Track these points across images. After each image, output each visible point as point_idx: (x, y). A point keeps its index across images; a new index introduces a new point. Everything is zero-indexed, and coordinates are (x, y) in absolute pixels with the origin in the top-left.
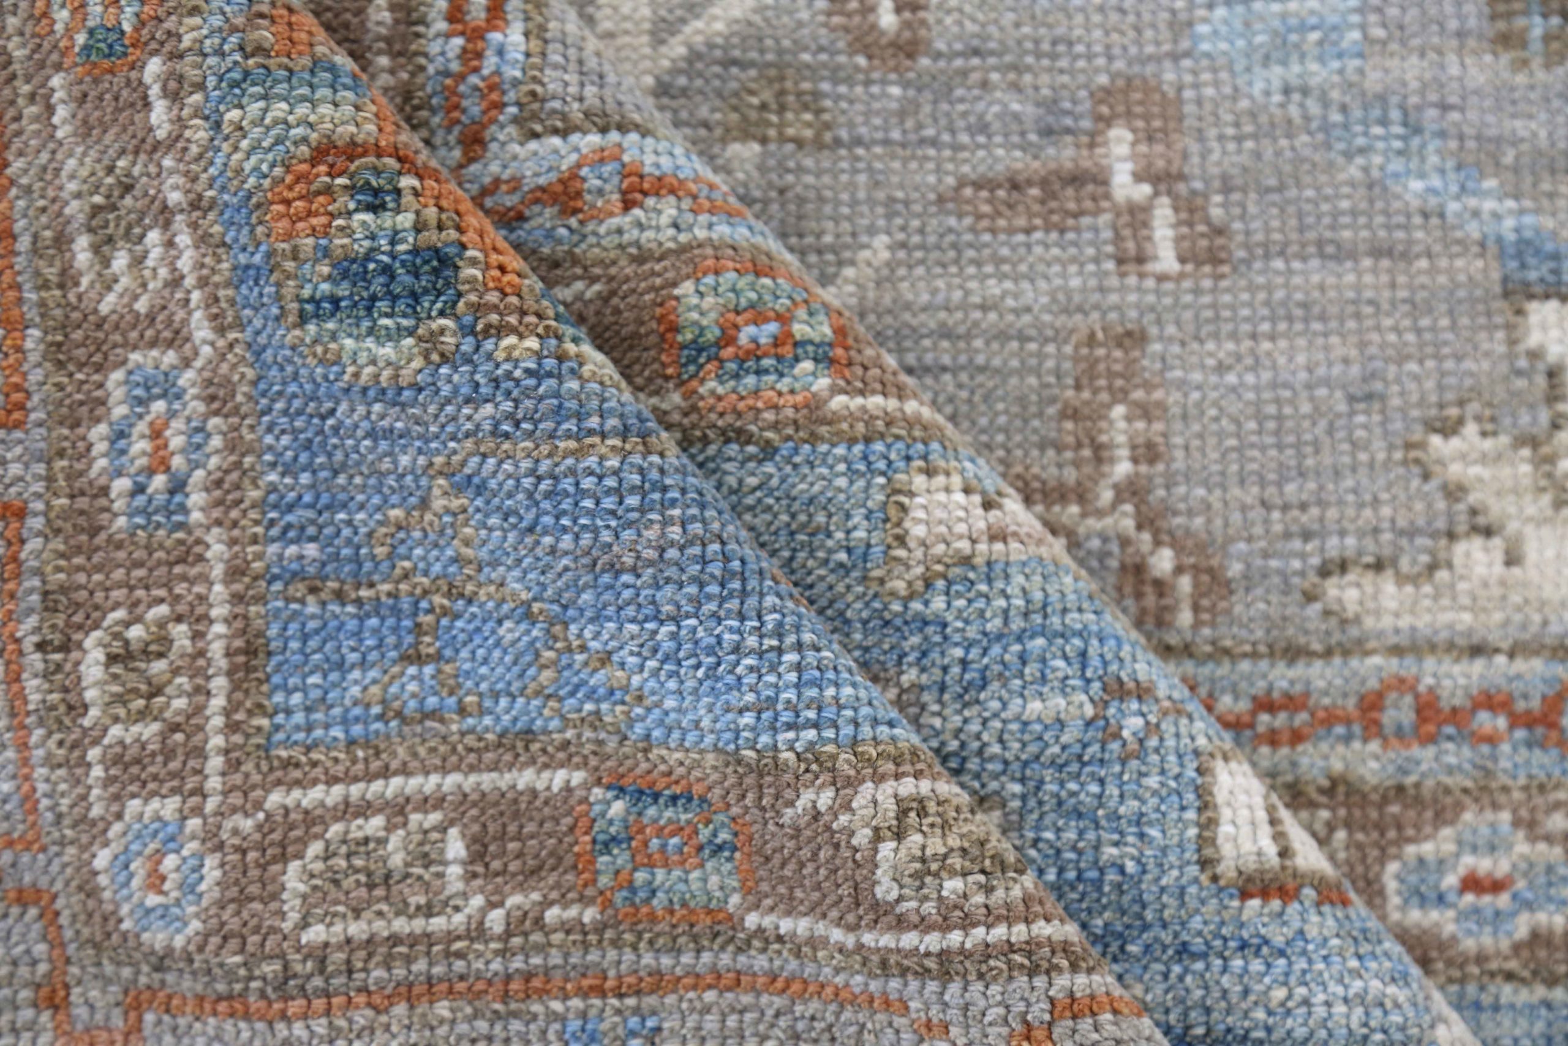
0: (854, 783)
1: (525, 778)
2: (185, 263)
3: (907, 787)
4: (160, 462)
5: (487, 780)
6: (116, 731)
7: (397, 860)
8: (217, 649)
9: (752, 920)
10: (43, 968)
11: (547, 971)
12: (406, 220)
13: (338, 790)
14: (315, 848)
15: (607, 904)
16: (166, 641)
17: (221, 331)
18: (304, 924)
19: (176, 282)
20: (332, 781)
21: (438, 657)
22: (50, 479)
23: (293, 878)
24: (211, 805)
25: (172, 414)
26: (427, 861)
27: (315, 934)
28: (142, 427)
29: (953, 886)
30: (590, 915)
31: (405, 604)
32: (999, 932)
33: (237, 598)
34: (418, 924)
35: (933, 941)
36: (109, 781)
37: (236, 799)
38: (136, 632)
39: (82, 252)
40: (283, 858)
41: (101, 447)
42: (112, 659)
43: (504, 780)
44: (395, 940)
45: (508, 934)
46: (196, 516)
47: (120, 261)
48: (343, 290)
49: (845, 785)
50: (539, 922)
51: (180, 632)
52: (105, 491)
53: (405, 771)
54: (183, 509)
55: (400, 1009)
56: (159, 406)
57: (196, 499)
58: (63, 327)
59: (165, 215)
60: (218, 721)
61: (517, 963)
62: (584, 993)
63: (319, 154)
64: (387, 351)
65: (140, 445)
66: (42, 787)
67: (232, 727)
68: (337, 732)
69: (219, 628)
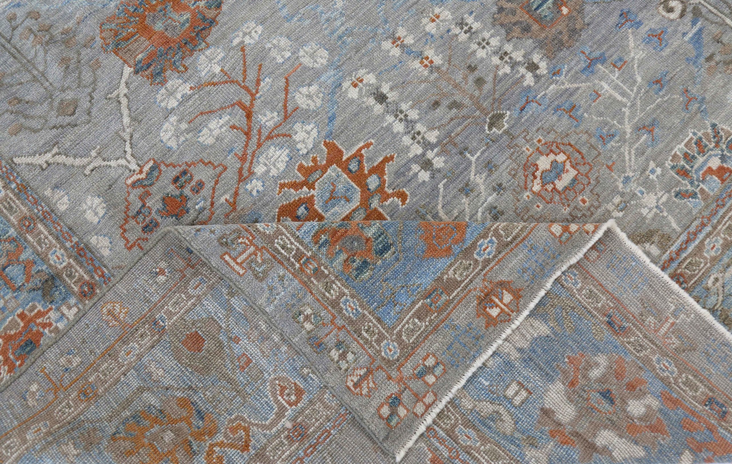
0: (447, 272)
1: (417, 306)
2: (339, 285)
3: (453, 269)
4: (352, 309)
5: (413, 311)
6: (373, 339)
7: (412, 327)
8: (375, 322)
9: (451, 298)
10: (386, 375)
11: (437, 323)
12: (358, 261)
13: (400, 326)
14: (403, 333)
15: (436, 311)
16: (370, 326)
17: (348, 289)
18: (409, 341)
19: (339, 288)
20: (399, 325)
21: (397, 303)
22: (344, 320)
23: (404, 338)
24: (389, 338)
25: (350, 303)
26: (415, 324)
27: (411, 341)
28: (348, 307)
29: (465, 274)
30: (436, 314)
31: (390, 300)
32: (473, 274)
33: (372, 315)
34: (420, 331)
35: (468, 280)
36: (377, 344)
37: (391, 335)
38: (366, 328)
39: (327, 294)
40: (401, 337)
41: (346, 313)
42: (366, 332)
43: (415, 309)
44: (419, 335)
45: (430, 324)
46: (361, 311)
47: (332, 291)
48: (358, 271)
49: (447, 273)
50: (432, 320)
51: (370, 324)
52: (350, 317)
53: (405, 318)
54: (359, 311)
55: (426, 341)
56: (348, 303)
57: (359, 309)
58: (332, 303)
59: (333, 282)
60: (382, 329)
61: (433, 325)
62: (443, 322)
63: (345, 262)
64: (368, 273)
65: (349, 309)
66: (370, 352)
67: (384, 329)
68: (395, 320)
69: (374, 320)
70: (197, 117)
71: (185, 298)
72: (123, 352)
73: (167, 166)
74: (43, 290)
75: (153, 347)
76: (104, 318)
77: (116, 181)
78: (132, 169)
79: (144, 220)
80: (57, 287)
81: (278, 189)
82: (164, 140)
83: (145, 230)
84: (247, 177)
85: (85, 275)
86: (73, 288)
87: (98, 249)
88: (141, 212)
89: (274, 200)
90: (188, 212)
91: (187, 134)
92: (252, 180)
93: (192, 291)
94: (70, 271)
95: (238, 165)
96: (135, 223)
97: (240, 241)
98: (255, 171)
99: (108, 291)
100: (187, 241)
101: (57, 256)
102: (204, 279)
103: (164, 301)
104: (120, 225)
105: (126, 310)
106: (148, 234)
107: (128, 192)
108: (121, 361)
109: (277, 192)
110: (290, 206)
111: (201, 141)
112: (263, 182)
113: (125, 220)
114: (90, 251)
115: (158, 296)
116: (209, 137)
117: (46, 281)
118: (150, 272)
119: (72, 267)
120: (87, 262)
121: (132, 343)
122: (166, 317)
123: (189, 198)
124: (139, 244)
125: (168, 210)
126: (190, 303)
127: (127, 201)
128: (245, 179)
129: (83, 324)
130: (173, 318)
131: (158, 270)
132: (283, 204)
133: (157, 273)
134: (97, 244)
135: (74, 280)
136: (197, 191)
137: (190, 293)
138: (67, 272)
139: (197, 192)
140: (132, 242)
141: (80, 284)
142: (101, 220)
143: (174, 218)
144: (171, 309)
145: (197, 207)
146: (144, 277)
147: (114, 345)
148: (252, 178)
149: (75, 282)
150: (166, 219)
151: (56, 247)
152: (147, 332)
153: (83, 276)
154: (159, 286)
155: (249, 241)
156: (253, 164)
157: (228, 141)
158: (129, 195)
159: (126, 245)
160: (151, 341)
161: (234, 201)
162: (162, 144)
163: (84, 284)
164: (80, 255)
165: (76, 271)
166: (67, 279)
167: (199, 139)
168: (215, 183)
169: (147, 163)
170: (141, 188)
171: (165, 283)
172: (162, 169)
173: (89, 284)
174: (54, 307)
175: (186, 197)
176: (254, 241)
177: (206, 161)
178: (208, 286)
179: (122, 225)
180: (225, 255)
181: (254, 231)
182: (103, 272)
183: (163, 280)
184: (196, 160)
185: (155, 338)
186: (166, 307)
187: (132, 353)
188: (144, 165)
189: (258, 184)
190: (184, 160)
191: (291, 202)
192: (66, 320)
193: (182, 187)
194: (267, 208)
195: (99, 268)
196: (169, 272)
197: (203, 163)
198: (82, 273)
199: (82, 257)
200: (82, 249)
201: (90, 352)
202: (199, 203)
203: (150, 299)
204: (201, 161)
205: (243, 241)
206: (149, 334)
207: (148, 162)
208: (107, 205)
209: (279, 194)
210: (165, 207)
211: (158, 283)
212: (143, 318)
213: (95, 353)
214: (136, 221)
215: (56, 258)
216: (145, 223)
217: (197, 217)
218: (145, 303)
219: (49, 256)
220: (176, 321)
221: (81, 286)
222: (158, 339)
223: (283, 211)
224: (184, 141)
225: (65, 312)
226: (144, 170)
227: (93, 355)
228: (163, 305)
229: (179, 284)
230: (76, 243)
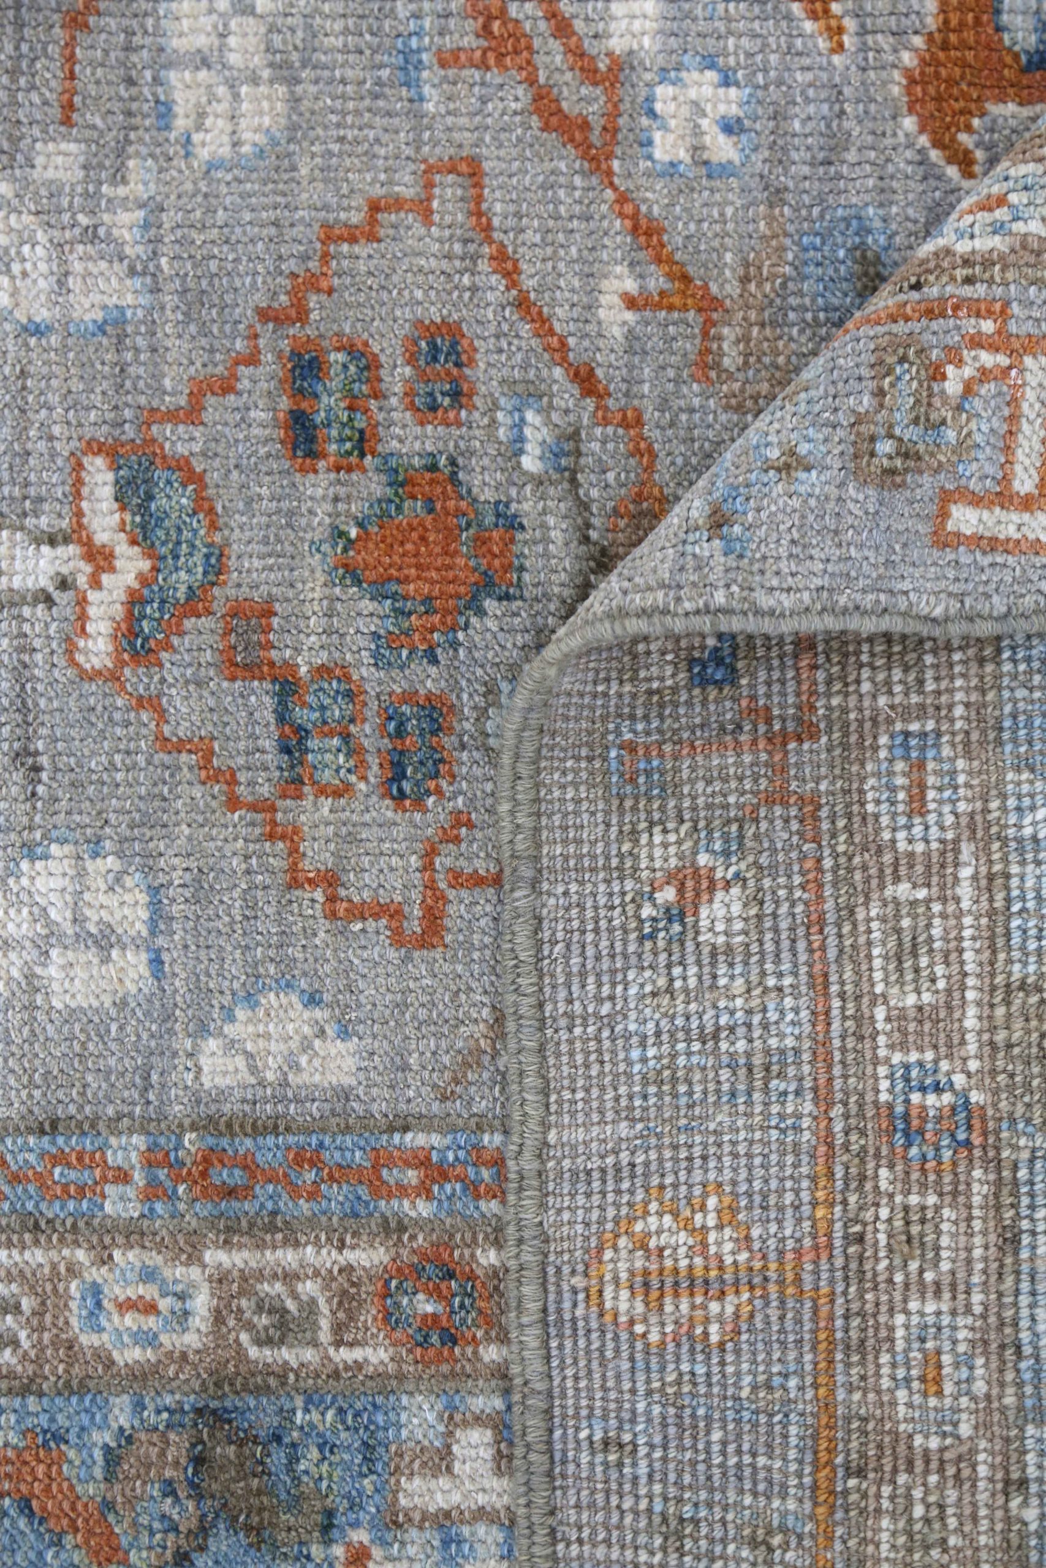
70: (71, 59)
71: (922, 894)
72: (902, 1395)
73: (192, 414)
74: (228, 1512)
75: (1016, 1241)
76: (654, 1337)
77: (24, 709)
78: (44, 582)
79: (353, 749)
80: (278, 1439)
81: (809, 26)
82: (43, 315)
83: (407, 786)
84: (613, 114)
85: (351, 1256)
86: (359, 1366)
87: (285, 1084)
88: (302, 733)
89: (847, 91)
90: (514, 524)
91: (119, 176)
92: (650, 99)
93: (918, 831)
94: (260, 1309)
95: (518, 97)
96: (326, 804)
97: (953, 386)
98: (617, 45)
99: (543, 1206)
100: (728, 611)
101: (126, 1306)
102: (914, 727)
103: (842, 995)
104: (282, 878)
105: (712, 1202)
106: (439, 792)
107: (141, 703)
108: (934, 1443)
109: (823, 44)
110: (945, 46)
111: (225, 151)
112: (709, 62)
113: (271, 837)
114: (258, 1130)
115: (788, 1002)
116: (236, 96)
117: (199, 1461)
118: (641, 939)
119: (247, 1280)
120: (295, 1192)
121: (900, 1319)
122: (929, 1056)
123: (453, 462)
124: (457, 879)
125: (428, 599)
126: (965, 891)
127: (180, 746)
128: (611, 130)
129: (585, 1458)
130: (963, 1032)
131: (668, 894)
132: (907, 72)
133: (676, 914)
134: (253, 1070)
135: (325, 1324)
136: (456, 395)
137: (920, 847)
138: (249, 1326)
139: (459, 395)
140: (416, 895)
141: (369, 1315)
142: (161, 941)
143: (490, 604)
144: (911, 1000)
145: (530, 463)
146: (638, 982)
147: (828, 1406)
148: (643, 92)
149: (338, 1328)
150: (455, 645)
151: (73, 1270)
152: (914, 1200)
153: (348, 1269)
154: (748, 954)
155: (995, 349)
156: (579, 25)
157: (346, 31)
158: (162, 715)
159: (398, 938)
160: (977, 1225)
161: (671, 277)
162: (54, 340)
163: (386, 1294)
164: (231, 1193)
165: (290, 1278)
166: (287, 1355)
167: (204, 154)
168: (507, 274)
169: (78, 495)
170: (189, 623)
171: (759, 917)
172: (181, 449)
173: (417, 1271)
174: (360, 1536)
175: (433, 468)
176: (1013, 327)
177: (356, 218)
178: (967, 744)
179: (294, 869)
180: (944, 515)
181: (969, 281)
182: (422, 1160)
183: (736, 909)
184: (305, 258)
185: (979, 1192)
186: (880, 1013)
187: (946, 1359)
188: (79, 514)
189: (693, 93)
190: (244, 312)
191: (932, 23)
192: (481, 1530)
193: (363, 443)
194: (852, 156)
195: (380, 1160)
196: (726, 853)
197: (353, 240)
198: (329, 1258)
199: (249, 1188)
200: (208, 1159)
201: (754, 1543)
202: (521, 439)
203: (767, 1052)
204: (330, 235)
205: (968, 372)
206: (932, 1200)
207: (79, 482)
208: (119, 855)
209: (840, 48)
210: (394, 597)
211: (729, 950)
212: (830, 1156)
213: (784, 1529)
214: (322, 791)
215: (130, 1320)
216: (374, 761)
217: (584, 506)
218: (766, 1090)
219: (87, 1340)
220: (993, 1030)
221: (390, 1318)
222: (999, 1182)
223: (938, 99)
224: (146, 226)
225: (441, 1501)
226: (101, 538)
227: (785, 1547)
228: (858, 1019)
229: (828, 863)
230: (150, 1164)
